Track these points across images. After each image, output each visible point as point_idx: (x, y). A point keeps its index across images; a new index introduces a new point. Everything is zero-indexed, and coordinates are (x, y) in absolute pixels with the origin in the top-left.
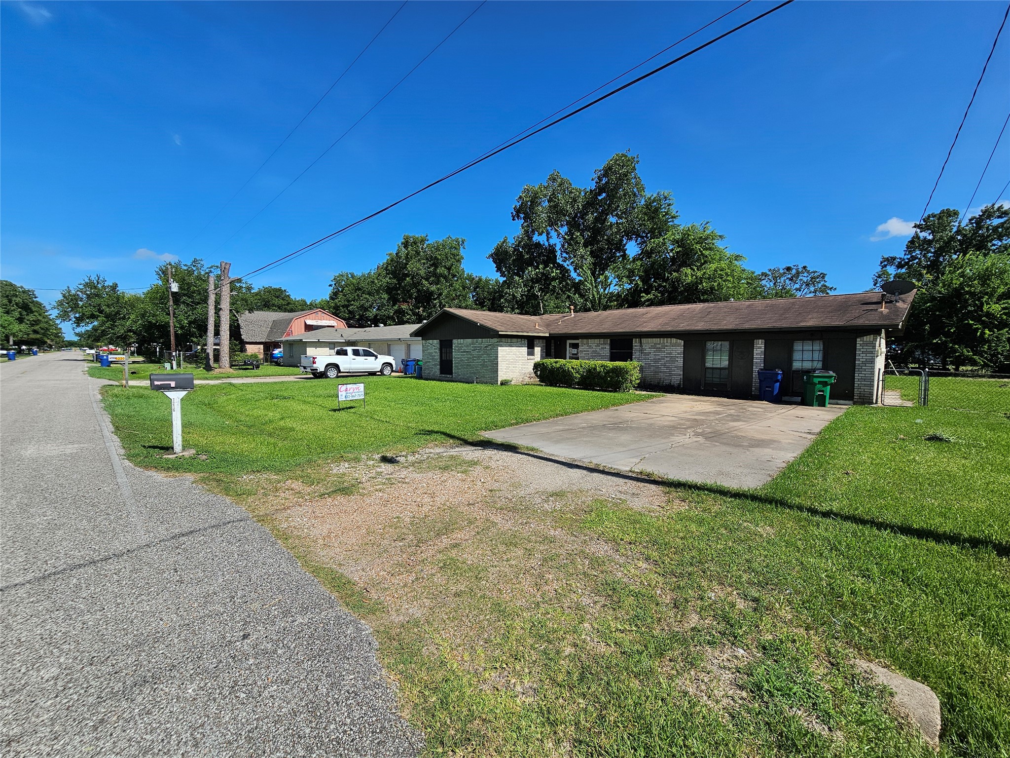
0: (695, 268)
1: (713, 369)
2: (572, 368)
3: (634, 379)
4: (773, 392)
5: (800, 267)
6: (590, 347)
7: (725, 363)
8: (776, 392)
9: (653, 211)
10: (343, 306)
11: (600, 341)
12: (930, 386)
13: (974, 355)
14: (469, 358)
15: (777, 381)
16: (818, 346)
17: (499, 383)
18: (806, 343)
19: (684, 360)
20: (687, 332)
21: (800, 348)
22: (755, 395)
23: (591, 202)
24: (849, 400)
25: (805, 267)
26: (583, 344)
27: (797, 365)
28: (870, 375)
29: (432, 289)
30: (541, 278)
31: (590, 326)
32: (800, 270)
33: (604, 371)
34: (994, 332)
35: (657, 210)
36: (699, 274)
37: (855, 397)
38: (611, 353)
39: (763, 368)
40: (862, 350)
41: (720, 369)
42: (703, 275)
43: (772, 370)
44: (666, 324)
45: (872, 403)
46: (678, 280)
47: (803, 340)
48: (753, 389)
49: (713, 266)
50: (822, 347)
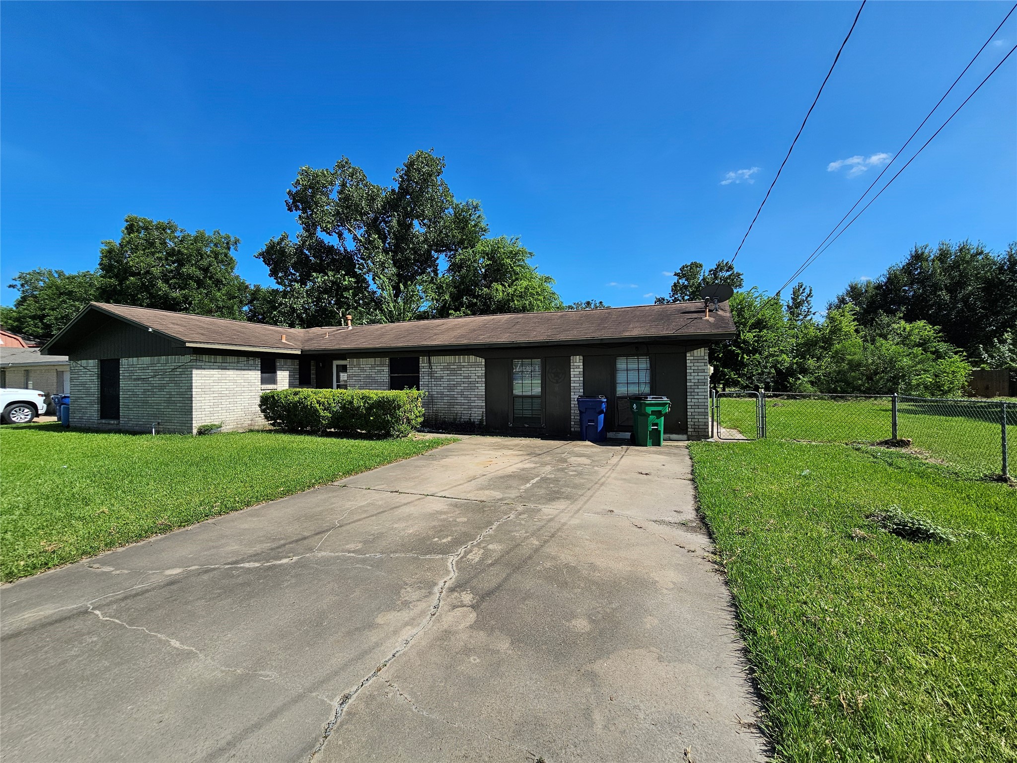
0: (506, 285)
1: (523, 397)
2: (318, 402)
3: (413, 417)
4: (597, 428)
5: (598, 302)
6: (363, 370)
7: (537, 390)
8: (600, 429)
9: (461, 221)
10: (34, 318)
11: (375, 361)
12: (767, 412)
13: (738, 377)
14: (145, 391)
15: (601, 412)
16: (644, 363)
17: (195, 431)
18: (630, 360)
19: (486, 386)
20: (487, 347)
21: (624, 366)
22: (575, 431)
23: (393, 203)
24: (683, 434)
25: (601, 302)
26: (353, 366)
27: (621, 390)
28: (704, 400)
29: (174, 295)
30: (331, 288)
31: (364, 340)
32: (598, 305)
33: (364, 406)
34: (750, 356)
35: (466, 221)
36: (510, 291)
37: (689, 430)
38: (392, 378)
39: (582, 394)
40: (693, 368)
41: (532, 397)
42: (514, 292)
43: (595, 397)
44: (462, 336)
45: (707, 437)
46: (490, 297)
47: (627, 355)
48: (572, 423)
49: (525, 283)
50: (649, 365)
